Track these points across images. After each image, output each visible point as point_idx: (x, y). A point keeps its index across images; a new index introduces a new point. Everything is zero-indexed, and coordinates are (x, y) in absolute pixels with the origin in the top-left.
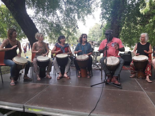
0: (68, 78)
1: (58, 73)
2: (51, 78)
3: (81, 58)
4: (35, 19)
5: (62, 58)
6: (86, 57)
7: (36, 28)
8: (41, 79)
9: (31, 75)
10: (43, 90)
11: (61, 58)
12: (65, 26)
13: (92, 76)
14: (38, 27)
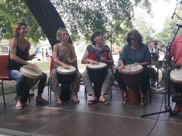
0: (106, 103)
1: (89, 94)
2: (78, 102)
3: (129, 69)
4: (60, 6)
5: (96, 69)
6: (139, 69)
7: (62, 21)
8: (62, 102)
9: (49, 97)
10: (62, 118)
11: (94, 69)
12: (112, 15)
13: (150, 102)
14: (65, 20)
